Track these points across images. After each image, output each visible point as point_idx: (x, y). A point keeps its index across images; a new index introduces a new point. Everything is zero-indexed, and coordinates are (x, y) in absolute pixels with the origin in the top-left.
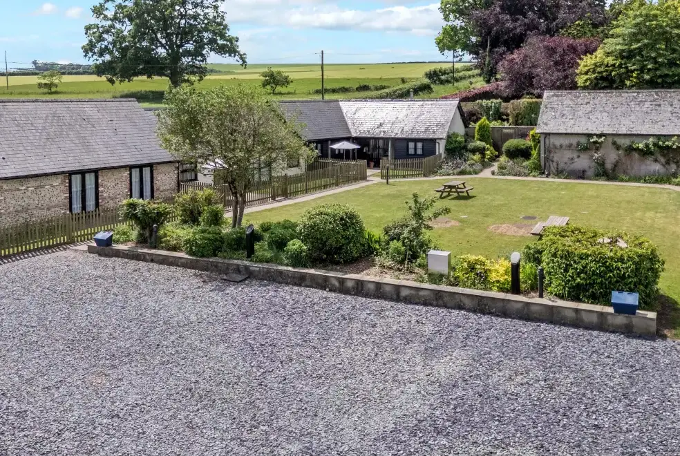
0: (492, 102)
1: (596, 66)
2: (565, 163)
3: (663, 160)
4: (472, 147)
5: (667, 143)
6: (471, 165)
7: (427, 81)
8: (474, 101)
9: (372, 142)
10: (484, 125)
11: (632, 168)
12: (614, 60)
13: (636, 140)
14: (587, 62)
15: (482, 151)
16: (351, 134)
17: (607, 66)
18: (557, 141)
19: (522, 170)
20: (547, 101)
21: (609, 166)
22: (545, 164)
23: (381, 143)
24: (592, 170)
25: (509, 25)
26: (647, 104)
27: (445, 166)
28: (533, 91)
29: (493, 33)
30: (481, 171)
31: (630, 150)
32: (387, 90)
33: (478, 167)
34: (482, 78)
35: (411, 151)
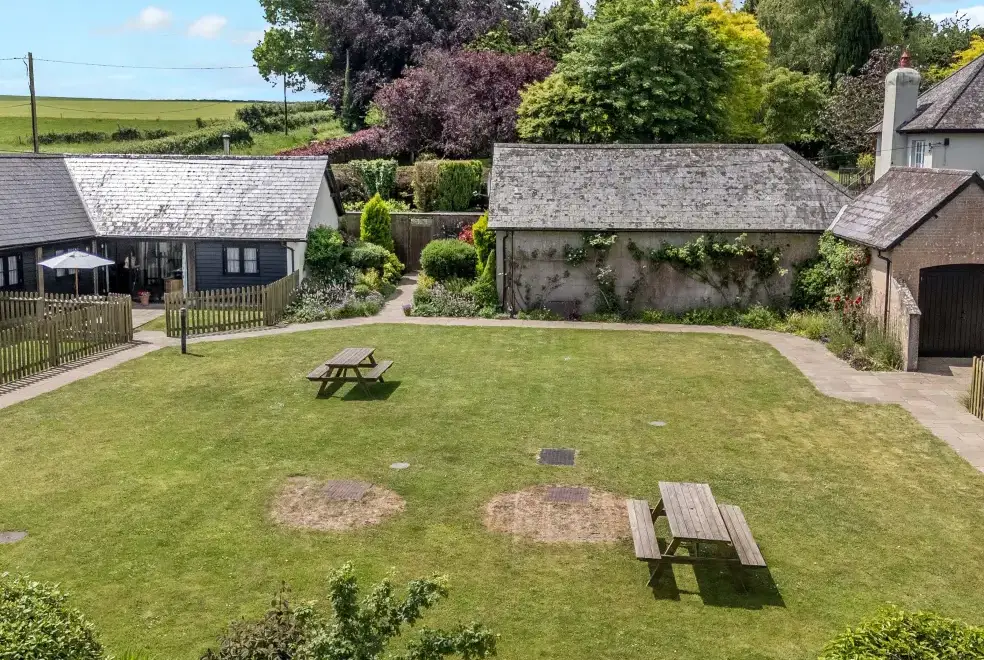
0: (379, 165)
1: (553, 102)
2: (544, 288)
3: (716, 278)
4: (360, 257)
5: (727, 246)
6: (362, 295)
7: (242, 125)
8: (346, 162)
9: (143, 247)
10: (378, 211)
11: (663, 294)
12: (583, 92)
13: (672, 241)
14: (534, 95)
15: (377, 263)
16: (93, 230)
17: (572, 102)
18: (527, 245)
19: (462, 303)
20: (500, 163)
21: (621, 292)
22: (505, 289)
23: (164, 247)
24: (593, 299)
25: (382, 31)
26: (682, 172)
27: (307, 299)
28: (440, 145)
29: (355, 46)
30: (382, 305)
31: (661, 259)
32: (170, 139)
33: (374, 298)
34: (338, 122)
35: (233, 267)
